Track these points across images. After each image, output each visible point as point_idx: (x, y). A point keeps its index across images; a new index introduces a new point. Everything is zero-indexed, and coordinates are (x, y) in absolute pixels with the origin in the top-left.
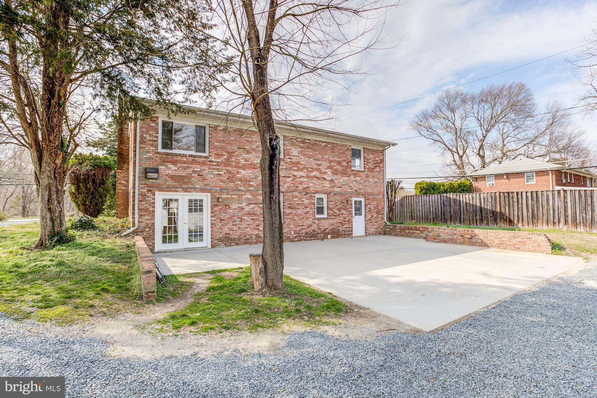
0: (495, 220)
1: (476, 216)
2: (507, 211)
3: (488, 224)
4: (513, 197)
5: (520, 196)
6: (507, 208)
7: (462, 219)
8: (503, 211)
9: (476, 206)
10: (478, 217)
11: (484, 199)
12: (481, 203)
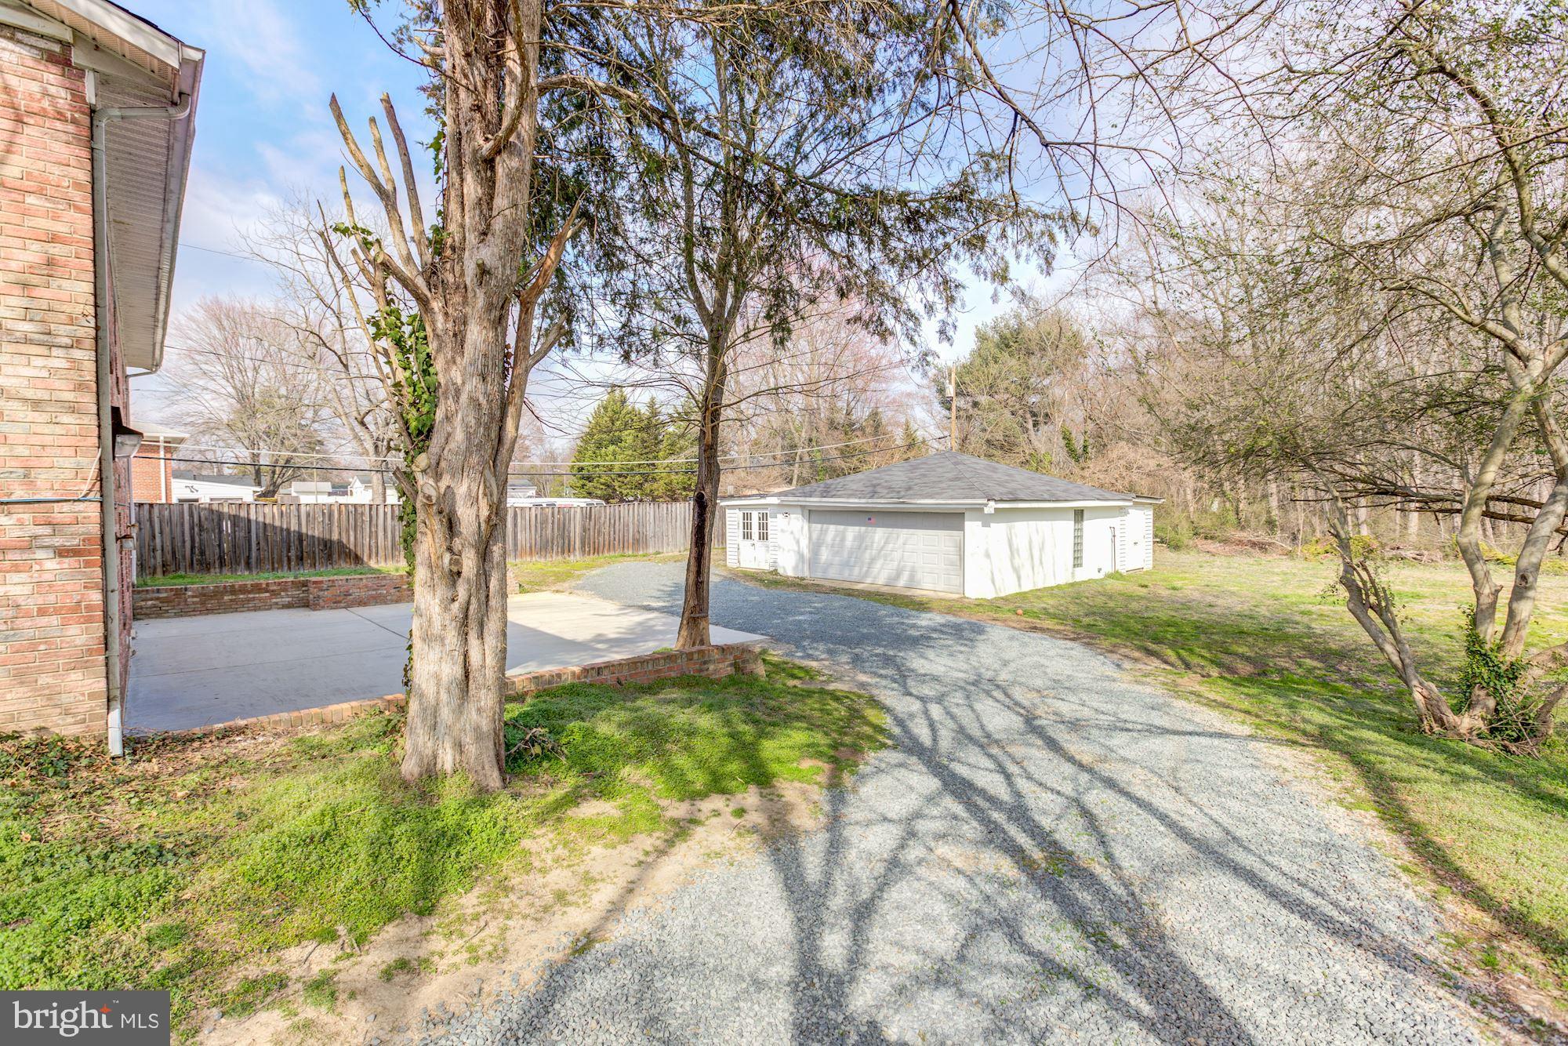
0: (330, 557)
1: (289, 551)
2: (352, 539)
3: (314, 565)
4: (362, 514)
5: (374, 512)
6: (352, 533)
7: (253, 560)
8: (345, 541)
9: (288, 530)
10: (293, 553)
11: (308, 515)
12: (300, 524)
